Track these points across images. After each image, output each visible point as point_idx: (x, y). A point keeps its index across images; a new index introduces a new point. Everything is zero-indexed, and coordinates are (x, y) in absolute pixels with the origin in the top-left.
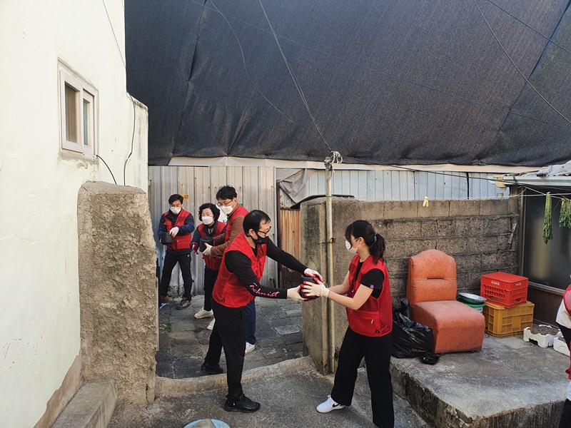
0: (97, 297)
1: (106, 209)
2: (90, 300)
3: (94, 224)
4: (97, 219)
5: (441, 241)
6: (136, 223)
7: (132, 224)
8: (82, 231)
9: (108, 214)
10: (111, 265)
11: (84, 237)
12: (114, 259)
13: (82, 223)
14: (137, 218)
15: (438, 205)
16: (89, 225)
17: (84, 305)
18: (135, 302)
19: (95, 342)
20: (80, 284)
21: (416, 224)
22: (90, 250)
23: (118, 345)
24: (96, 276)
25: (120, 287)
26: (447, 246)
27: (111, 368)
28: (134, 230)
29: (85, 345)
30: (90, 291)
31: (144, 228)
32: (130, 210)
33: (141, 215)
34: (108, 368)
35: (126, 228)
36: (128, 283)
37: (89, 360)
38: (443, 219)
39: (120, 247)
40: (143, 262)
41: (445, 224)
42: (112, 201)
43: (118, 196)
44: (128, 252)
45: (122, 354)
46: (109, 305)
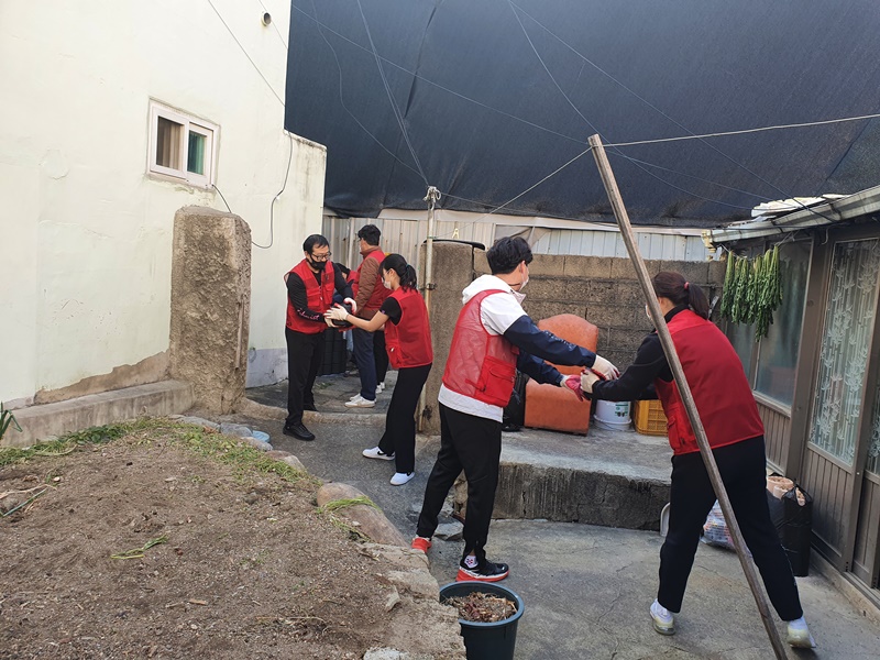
0: (185, 306)
1: (196, 228)
2: (179, 308)
3: (187, 241)
4: (189, 238)
5: (593, 307)
6: (221, 244)
7: (218, 245)
8: (175, 246)
9: (198, 233)
10: (198, 279)
11: (178, 252)
12: (200, 274)
13: (176, 240)
14: (222, 239)
15: (595, 262)
16: (182, 242)
17: (174, 312)
18: (215, 315)
19: (181, 346)
20: (172, 292)
21: (559, 284)
22: (182, 263)
23: (199, 352)
24: (185, 287)
25: (205, 301)
26: (602, 316)
27: (193, 372)
28: (219, 250)
29: (173, 346)
30: (180, 299)
31: (229, 249)
32: (216, 231)
33: (226, 236)
34: (190, 371)
35: (213, 247)
36: (210, 297)
37: (175, 360)
38: (599, 281)
39: (206, 264)
40: (225, 281)
41: (602, 286)
42: (203, 222)
43: (207, 218)
44: (212, 269)
45: (203, 361)
46: (194, 315)
